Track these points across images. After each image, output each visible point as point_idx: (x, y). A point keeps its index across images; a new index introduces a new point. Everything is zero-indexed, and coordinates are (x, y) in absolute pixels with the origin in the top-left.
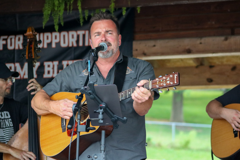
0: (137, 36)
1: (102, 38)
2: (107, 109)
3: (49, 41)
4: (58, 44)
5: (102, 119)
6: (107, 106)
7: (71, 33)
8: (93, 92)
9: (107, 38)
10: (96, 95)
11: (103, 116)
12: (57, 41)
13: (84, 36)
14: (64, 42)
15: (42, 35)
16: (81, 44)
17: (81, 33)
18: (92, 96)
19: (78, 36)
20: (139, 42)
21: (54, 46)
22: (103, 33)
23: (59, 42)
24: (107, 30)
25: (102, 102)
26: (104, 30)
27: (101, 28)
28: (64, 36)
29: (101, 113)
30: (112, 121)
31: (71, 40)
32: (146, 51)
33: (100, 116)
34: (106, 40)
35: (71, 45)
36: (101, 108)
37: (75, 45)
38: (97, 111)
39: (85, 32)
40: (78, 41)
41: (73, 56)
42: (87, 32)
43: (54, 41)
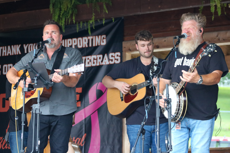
0: (126, 38)
2: (41, 77)
3: (71, 44)
4: (76, 46)
5: (36, 83)
6: (41, 75)
7: (84, 38)
8: (31, 67)
10: (34, 69)
11: (37, 82)
12: (76, 44)
13: (92, 40)
14: (80, 45)
15: (66, 40)
16: (90, 45)
17: (90, 38)
18: (30, 69)
19: (89, 40)
20: (126, 42)
21: (73, 47)
22: (50, 32)
25: (38, 73)
28: (80, 40)
29: (36, 80)
30: (44, 84)
31: (84, 43)
32: (131, 48)
33: (36, 82)
35: (84, 46)
36: (36, 77)
37: (87, 46)
38: (34, 79)
39: (93, 37)
40: (88, 44)
41: (85, 53)
42: (94, 37)
43: (74, 44)
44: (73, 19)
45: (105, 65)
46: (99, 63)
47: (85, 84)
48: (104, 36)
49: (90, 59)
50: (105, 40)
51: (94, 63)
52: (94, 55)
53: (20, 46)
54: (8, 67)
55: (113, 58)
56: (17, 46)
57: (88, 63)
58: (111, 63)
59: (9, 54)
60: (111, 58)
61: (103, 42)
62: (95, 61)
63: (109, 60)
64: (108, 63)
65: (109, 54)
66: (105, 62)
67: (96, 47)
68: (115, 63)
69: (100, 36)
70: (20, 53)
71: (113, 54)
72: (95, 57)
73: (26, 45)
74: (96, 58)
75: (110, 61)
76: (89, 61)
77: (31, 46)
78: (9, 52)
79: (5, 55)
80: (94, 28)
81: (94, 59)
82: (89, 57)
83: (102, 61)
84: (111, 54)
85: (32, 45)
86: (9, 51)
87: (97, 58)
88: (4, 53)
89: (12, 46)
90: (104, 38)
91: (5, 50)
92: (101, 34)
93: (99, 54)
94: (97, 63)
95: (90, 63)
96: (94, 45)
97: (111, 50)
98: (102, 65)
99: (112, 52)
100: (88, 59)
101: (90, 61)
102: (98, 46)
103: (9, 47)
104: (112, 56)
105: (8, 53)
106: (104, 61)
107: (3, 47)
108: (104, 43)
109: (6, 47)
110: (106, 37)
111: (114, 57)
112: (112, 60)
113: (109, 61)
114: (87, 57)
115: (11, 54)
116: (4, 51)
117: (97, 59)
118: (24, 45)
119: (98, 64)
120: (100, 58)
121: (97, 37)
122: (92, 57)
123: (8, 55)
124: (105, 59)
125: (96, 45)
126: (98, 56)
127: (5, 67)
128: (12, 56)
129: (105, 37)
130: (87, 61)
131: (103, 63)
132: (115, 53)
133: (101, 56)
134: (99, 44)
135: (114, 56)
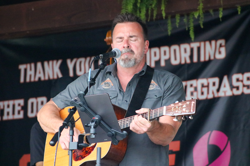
1: (125, 44)
2: (102, 122)
3: (157, 58)
4: (168, 61)
5: (94, 134)
6: (102, 118)
7: (183, 46)
8: (84, 103)
9: (131, 44)
10: (88, 107)
11: (95, 131)
12: (167, 57)
13: (199, 49)
14: (176, 59)
16: (195, 59)
17: (195, 45)
18: (82, 108)
19: (192, 50)
21: (163, 64)
22: (126, 38)
23: (169, 59)
24: (131, 35)
25: (96, 114)
26: (128, 35)
27: (124, 33)
28: (175, 51)
29: (92, 127)
30: (109, 136)
31: (183, 55)
33: (92, 130)
34: (128, 47)
35: (183, 62)
36: (92, 122)
37: (188, 61)
38: (89, 125)
39: (200, 45)
40: (191, 57)
41: (186, 75)
42: (202, 44)
43: (164, 58)
44: (162, 10)
45: (225, 97)
46: (213, 93)
47: (186, 133)
48: (222, 42)
49: (195, 85)
50: (223, 50)
51: (202, 93)
52: (203, 78)
53: (60, 62)
54: (37, 103)
55: (240, 84)
56: (55, 62)
57: (192, 94)
58: (236, 92)
59: (40, 78)
60: (235, 84)
61: (220, 53)
62: (205, 90)
63: (232, 87)
64: (229, 93)
65: (232, 75)
66: (225, 92)
67: (206, 63)
68: (243, 93)
69: (213, 42)
70: (60, 76)
71: (240, 76)
72: (204, 81)
73: (72, 61)
74: (206, 84)
75: (235, 90)
76: (192, 89)
77: (80, 63)
78: (40, 75)
79: (32, 80)
80: (202, 27)
81: (203, 86)
82: (194, 82)
83: (218, 90)
84: (235, 77)
85: (83, 60)
86: (40, 73)
87: (208, 84)
88: (30, 76)
89: (46, 64)
90: (221, 46)
91: (31, 69)
92: (216, 38)
93: (213, 76)
94: (208, 93)
95: (195, 94)
96: (202, 59)
97: (236, 67)
98: (219, 98)
99: (238, 72)
100: (191, 86)
101: (196, 89)
102: (210, 61)
103: (39, 65)
104: (238, 80)
105: (38, 75)
106: (222, 89)
107: (28, 66)
108: (222, 55)
109: (33, 65)
110: (226, 42)
111: (242, 81)
112: (238, 88)
113: (232, 90)
114: (189, 83)
115: (42, 79)
116: (29, 73)
117: (208, 86)
118: (69, 61)
119: (210, 96)
120: (214, 84)
121: (208, 43)
122: (198, 83)
123: (37, 79)
124: (225, 86)
125: (207, 59)
126: (211, 80)
127: (32, 104)
128: (45, 81)
129: (223, 44)
130: (190, 90)
131: (221, 94)
132: (243, 73)
133: (216, 80)
134: (212, 58)
135: (241, 79)
